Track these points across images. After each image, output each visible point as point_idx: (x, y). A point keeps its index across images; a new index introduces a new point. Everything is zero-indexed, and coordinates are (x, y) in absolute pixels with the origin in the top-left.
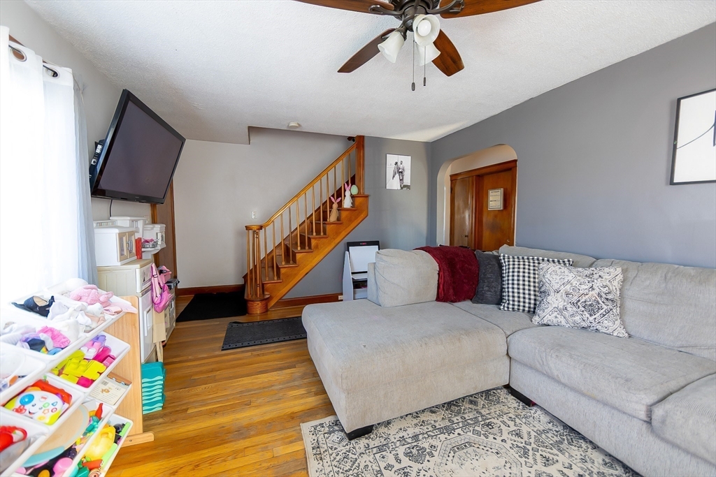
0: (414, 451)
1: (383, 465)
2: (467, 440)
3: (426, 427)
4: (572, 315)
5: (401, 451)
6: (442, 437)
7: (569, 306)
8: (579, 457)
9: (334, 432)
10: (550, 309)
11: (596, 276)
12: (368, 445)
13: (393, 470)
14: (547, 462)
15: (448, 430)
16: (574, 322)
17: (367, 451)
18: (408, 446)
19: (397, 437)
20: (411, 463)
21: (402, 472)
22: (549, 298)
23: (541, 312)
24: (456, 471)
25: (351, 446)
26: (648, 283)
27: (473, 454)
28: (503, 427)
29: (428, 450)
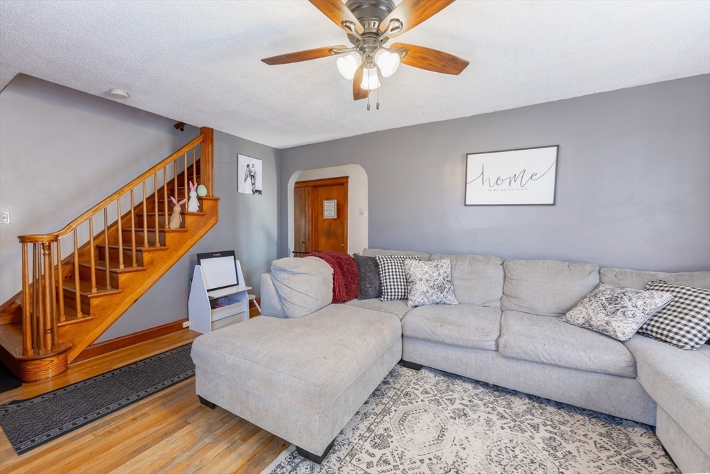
0: (377, 440)
1: (364, 466)
2: (403, 412)
3: (370, 418)
4: (432, 296)
5: (367, 446)
6: (386, 418)
7: (429, 289)
8: (462, 390)
9: (297, 465)
10: (418, 294)
11: (440, 266)
12: (338, 457)
13: (375, 464)
14: (452, 401)
15: (386, 411)
16: (433, 300)
17: (342, 463)
18: (370, 439)
19: (356, 437)
20: (383, 451)
21: (381, 462)
22: (417, 285)
23: (412, 297)
24: (413, 438)
25: (326, 467)
26: (462, 267)
27: (414, 419)
28: (416, 392)
29: (385, 434)
